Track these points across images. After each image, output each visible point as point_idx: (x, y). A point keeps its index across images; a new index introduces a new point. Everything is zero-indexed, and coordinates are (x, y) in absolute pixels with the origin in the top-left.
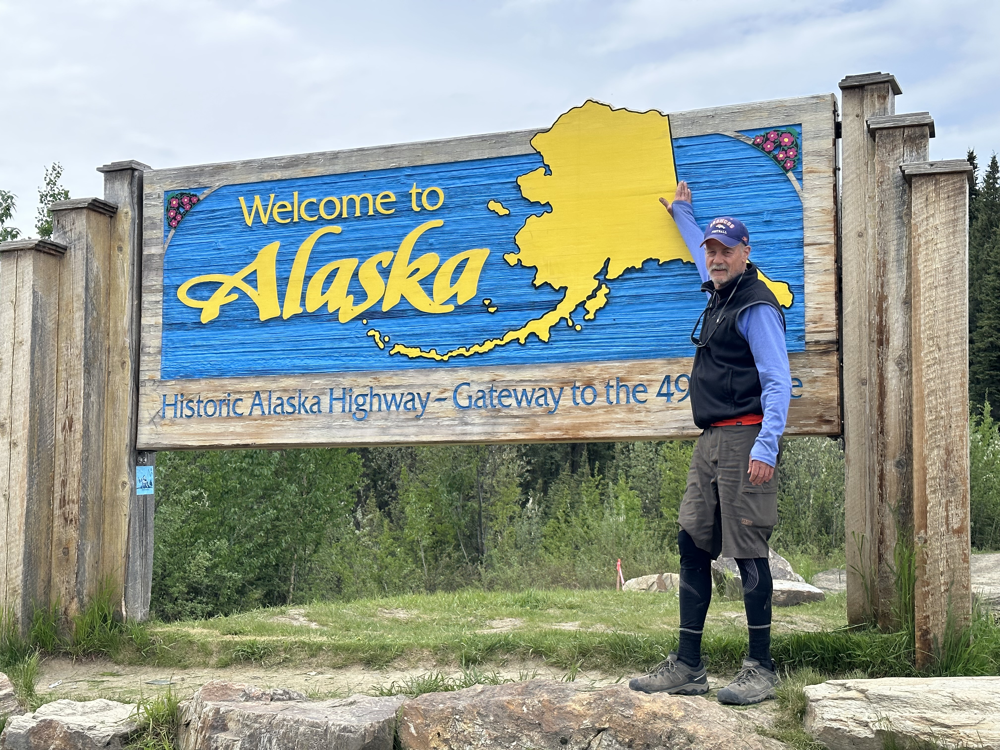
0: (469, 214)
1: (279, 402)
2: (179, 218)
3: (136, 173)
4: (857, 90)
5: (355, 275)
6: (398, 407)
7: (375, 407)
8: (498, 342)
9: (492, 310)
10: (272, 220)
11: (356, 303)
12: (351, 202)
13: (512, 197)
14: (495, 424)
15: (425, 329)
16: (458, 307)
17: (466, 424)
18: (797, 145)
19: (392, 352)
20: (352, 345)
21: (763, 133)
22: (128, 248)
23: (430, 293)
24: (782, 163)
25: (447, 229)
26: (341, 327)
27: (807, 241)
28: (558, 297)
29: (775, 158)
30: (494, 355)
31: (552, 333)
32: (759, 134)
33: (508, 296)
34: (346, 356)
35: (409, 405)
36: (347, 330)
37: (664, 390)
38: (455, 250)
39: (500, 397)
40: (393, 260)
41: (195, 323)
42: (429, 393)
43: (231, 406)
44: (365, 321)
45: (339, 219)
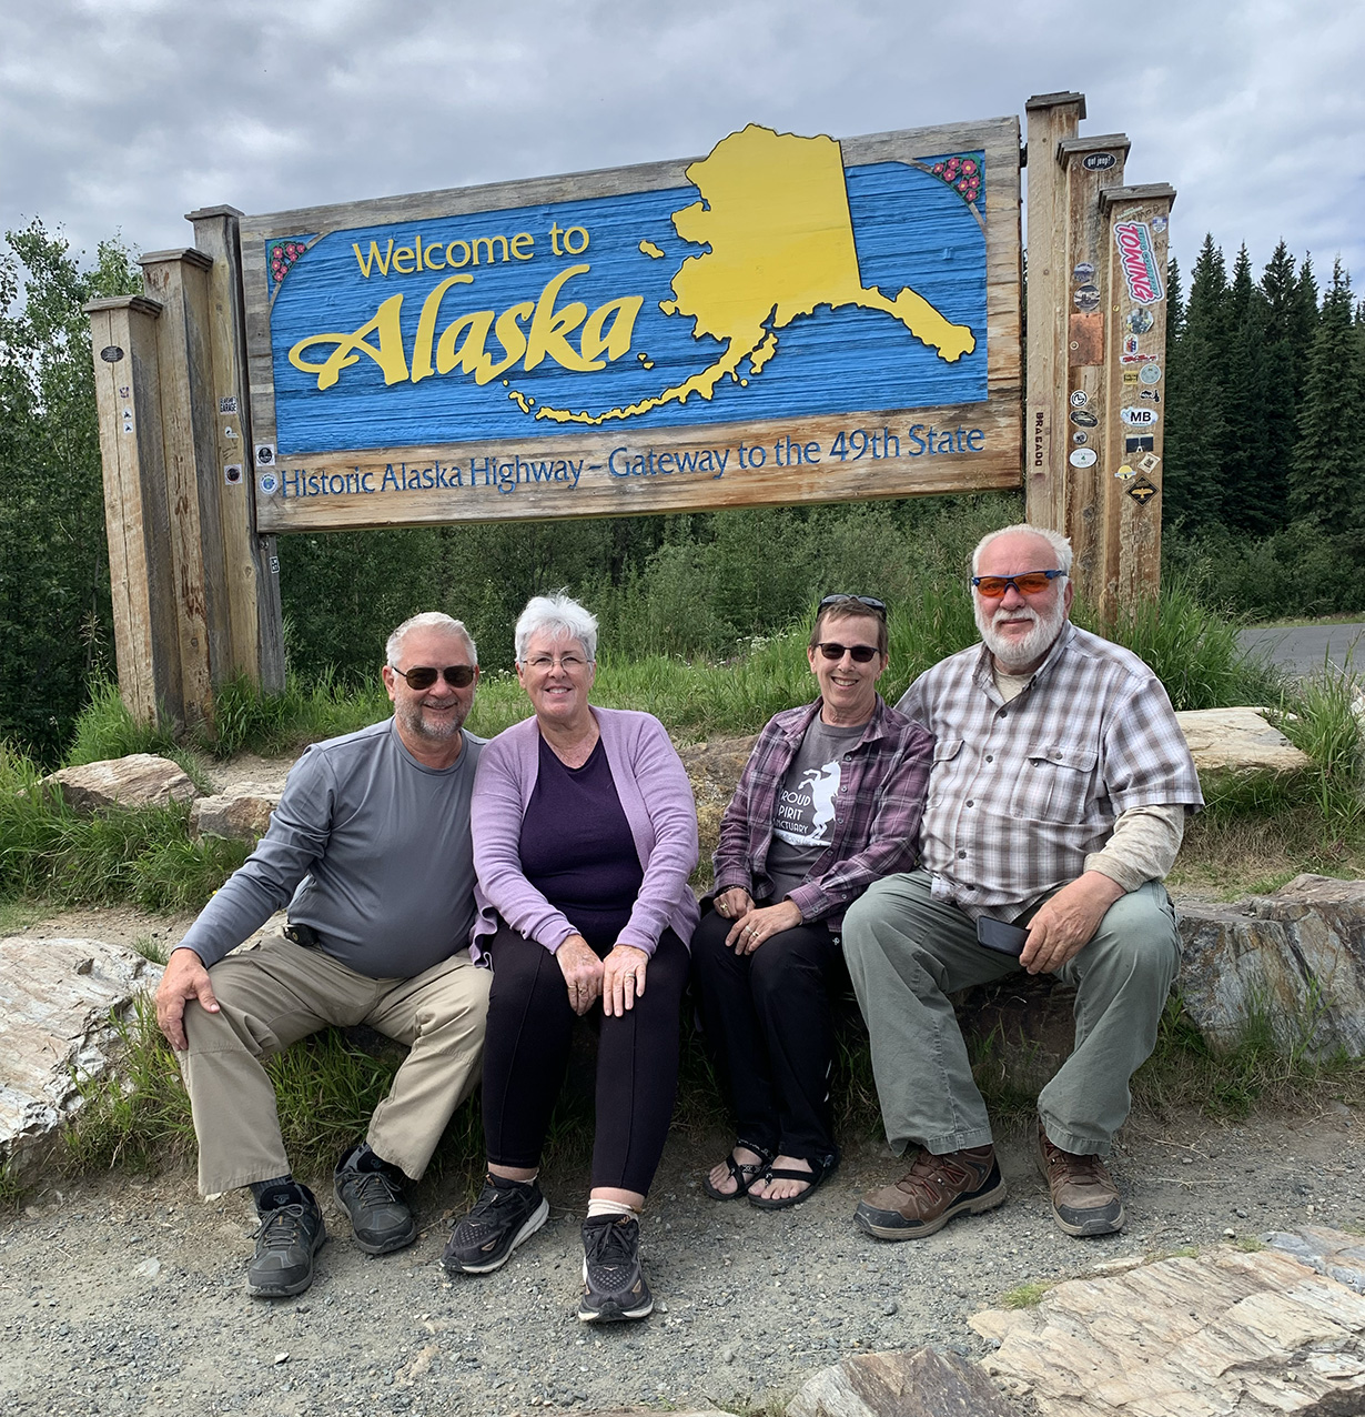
0: (618, 257)
1: (414, 475)
2: (284, 270)
3: (230, 220)
4: (1044, 111)
5: (492, 329)
6: (548, 477)
7: (523, 476)
8: (656, 402)
9: (648, 366)
10: (391, 270)
11: (493, 362)
12: (482, 246)
13: (666, 236)
14: (655, 492)
15: (574, 390)
16: (608, 364)
17: (625, 493)
18: (979, 174)
19: (538, 417)
20: (491, 410)
21: (943, 160)
22: (229, 307)
23: (578, 350)
24: (964, 194)
25: (596, 274)
26: (481, 390)
27: (990, 280)
28: (721, 349)
29: (956, 188)
30: (652, 416)
31: (716, 390)
32: (938, 161)
33: (664, 349)
34: (487, 422)
35: (560, 474)
36: (486, 392)
37: (838, 448)
38: (604, 298)
39: (660, 462)
40: (534, 312)
41: (312, 390)
42: (582, 461)
43: (360, 481)
44: (505, 383)
45: (469, 267)
